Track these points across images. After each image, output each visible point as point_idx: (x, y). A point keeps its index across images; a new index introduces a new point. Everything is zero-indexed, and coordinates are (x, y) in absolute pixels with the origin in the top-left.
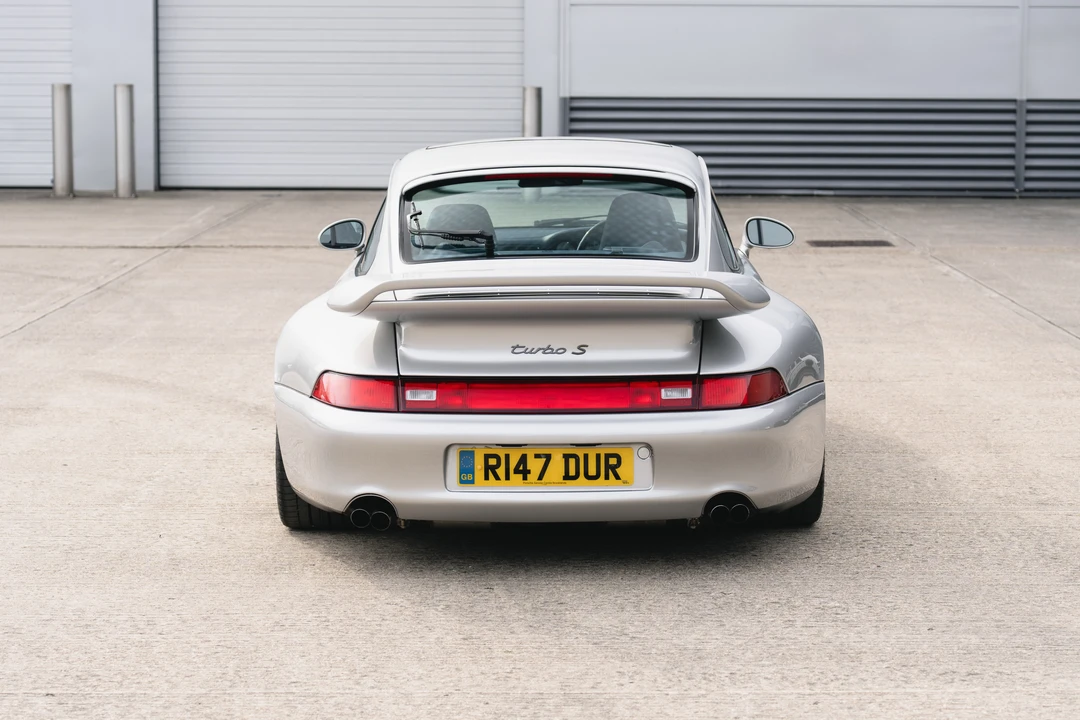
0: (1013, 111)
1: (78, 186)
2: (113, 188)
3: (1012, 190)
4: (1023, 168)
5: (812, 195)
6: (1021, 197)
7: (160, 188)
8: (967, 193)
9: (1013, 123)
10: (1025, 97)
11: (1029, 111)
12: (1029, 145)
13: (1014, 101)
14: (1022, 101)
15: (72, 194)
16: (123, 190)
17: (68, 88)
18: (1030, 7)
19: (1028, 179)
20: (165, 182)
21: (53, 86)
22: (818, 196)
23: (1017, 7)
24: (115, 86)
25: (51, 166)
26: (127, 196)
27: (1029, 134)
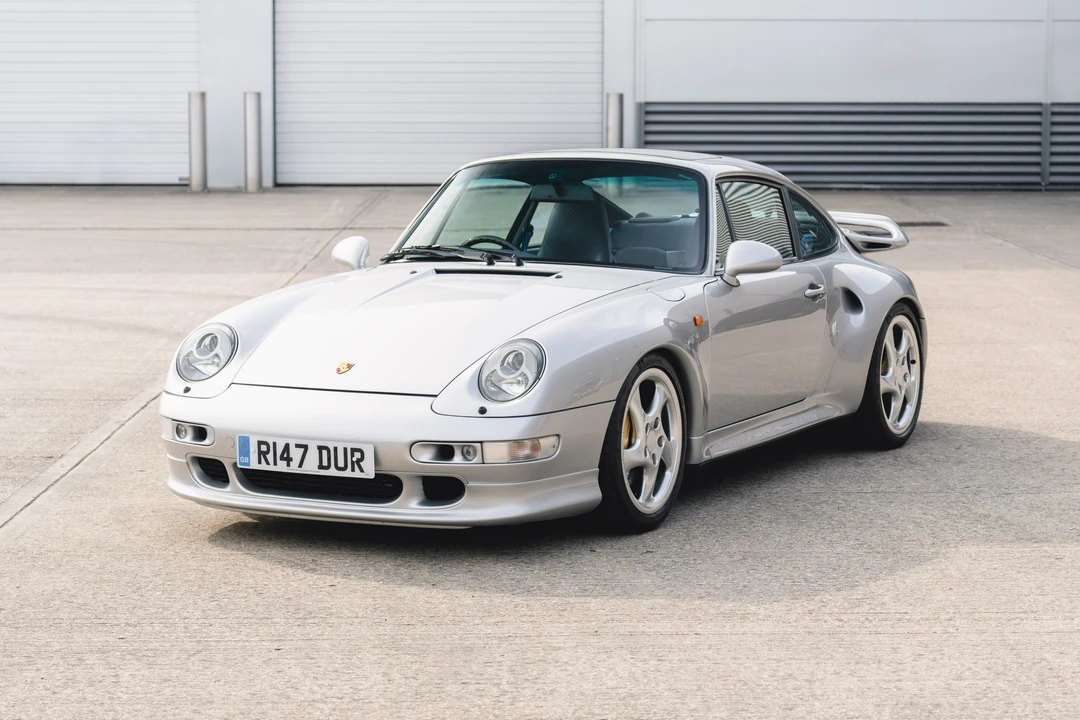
0: (1039, 114)
1: (211, 184)
2: (242, 184)
3: (1039, 184)
4: (1048, 164)
5: (861, 189)
6: (1047, 190)
7: (277, 185)
8: (999, 187)
9: (1038, 124)
10: (1049, 101)
11: (1053, 114)
12: (1054, 144)
13: (1040, 104)
14: (1046, 105)
15: (206, 189)
16: (252, 185)
17: (203, 95)
18: (1054, 21)
19: (1052, 174)
20: (280, 180)
21: (190, 94)
22: (866, 189)
23: (1042, 21)
24: (245, 94)
25: (187, 166)
26: (255, 191)
27: (1053, 134)
